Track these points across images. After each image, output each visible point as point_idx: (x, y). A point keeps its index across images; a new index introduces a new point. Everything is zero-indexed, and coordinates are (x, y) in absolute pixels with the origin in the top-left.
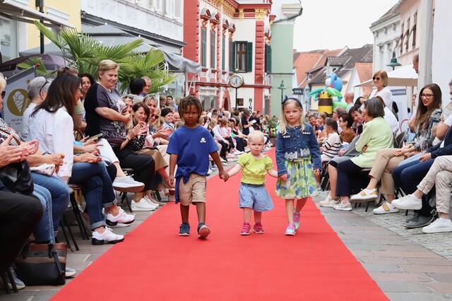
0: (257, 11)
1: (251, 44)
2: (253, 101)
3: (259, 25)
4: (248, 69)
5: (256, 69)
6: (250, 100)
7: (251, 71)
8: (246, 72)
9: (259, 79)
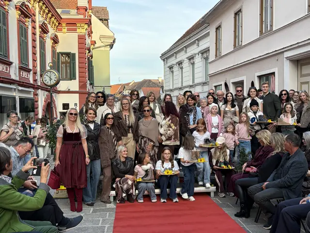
0: (78, 25)
1: (74, 55)
2: (78, 105)
3: (81, 39)
4: (72, 77)
5: (79, 77)
6: (76, 105)
7: (75, 79)
8: (71, 80)
9: (82, 85)
